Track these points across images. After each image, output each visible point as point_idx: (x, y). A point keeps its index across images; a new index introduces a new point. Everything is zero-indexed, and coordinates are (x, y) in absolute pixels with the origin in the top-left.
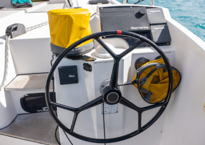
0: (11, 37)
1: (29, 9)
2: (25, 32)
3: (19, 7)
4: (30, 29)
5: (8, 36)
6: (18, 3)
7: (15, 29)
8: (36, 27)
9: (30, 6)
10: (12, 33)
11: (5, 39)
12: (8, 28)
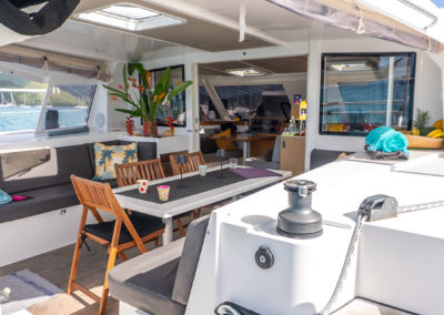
0: (368, 220)
1: (399, 165)
2: (394, 215)
3: (380, 157)
4: (406, 209)
5: (363, 215)
6: (381, 150)
7: (380, 205)
8: (418, 207)
9: (404, 158)
10: (373, 211)
11: (356, 220)
12: (365, 200)
